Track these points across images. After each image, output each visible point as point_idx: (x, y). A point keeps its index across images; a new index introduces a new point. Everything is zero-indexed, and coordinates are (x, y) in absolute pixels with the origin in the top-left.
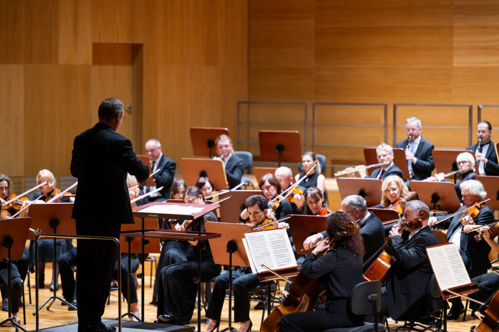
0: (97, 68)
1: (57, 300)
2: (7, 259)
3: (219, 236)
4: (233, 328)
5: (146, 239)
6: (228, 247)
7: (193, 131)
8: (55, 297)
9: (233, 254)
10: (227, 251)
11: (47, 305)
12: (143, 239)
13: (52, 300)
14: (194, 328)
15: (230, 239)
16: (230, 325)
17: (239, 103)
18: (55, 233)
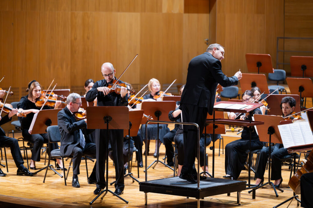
0: (187, 15)
1: (159, 162)
2: (128, 136)
3: (263, 123)
4: (271, 183)
5: (216, 124)
6: (268, 130)
7: (247, 56)
8: (158, 161)
9: (272, 135)
10: (268, 133)
11: (153, 166)
12: (214, 125)
13: (156, 162)
14: (246, 182)
15: (270, 126)
16: (269, 181)
17: (278, 38)
18: (158, 120)
